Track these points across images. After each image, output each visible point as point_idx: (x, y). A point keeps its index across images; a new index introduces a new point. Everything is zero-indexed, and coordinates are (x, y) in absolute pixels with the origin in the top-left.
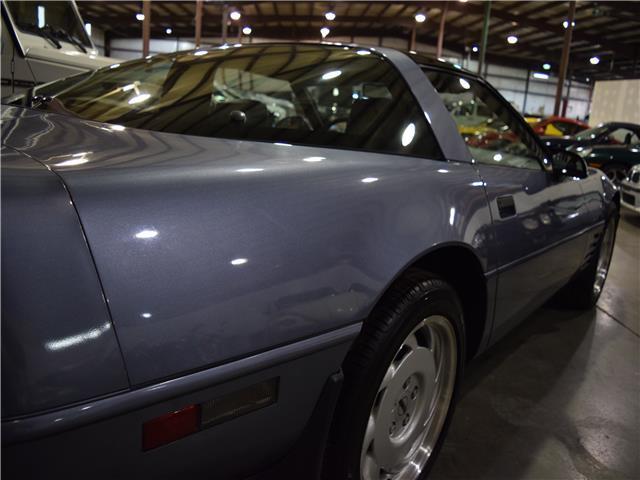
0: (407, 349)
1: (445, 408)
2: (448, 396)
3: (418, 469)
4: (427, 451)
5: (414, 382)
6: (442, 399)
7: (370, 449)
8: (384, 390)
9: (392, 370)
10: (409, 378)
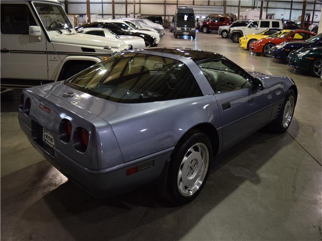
0: (190, 153)
1: (206, 169)
2: (207, 166)
3: (198, 188)
4: (201, 182)
5: (194, 162)
6: (205, 167)
7: (181, 180)
8: (183, 164)
9: (185, 158)
10: (192, 160)
